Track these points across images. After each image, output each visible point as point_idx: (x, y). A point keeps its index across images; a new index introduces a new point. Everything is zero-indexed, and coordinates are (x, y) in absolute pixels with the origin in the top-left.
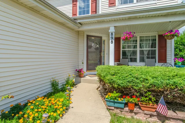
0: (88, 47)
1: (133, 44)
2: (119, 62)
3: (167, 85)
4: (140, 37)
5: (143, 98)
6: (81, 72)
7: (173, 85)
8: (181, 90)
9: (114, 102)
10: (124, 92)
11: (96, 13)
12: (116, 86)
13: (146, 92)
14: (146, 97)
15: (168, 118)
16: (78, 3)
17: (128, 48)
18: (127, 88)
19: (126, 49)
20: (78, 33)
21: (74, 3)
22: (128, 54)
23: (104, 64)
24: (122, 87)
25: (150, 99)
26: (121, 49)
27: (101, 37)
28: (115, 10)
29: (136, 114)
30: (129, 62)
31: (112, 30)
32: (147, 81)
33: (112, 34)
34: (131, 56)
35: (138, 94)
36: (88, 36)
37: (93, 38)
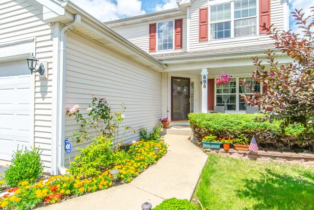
0: (172, 90)
1: (231, 87)
2: (213, 110)
3: (258, 126)
4: (240, 78)
5: (237, 140)
6: (166, 121)
7: (263, 127)
8: (269, 131)
9: (211, 144)
10: (220, 134)
11: (181, 48)
12: (212, 129)
13: (239, 134)
14: (240, 138)
15: (259, 155)
16: (157, 34)
17: (224, 93)
18: (223, 131)
19: (221, 93)
20: (161, 75)
21: (152, 34)
22: (225, 100)
24: (217, 130)
25: (244, 140)
26: (216, 94)
27: (189, 79)
28: (207, 45)
29: (231, 153)
30: (225, 110)
31: (205, 72)
32: (241, 125)
33: (204, 77)
34: (228, 102)
35: (232, 136)
36: (173, 78)
37: (179, 80)
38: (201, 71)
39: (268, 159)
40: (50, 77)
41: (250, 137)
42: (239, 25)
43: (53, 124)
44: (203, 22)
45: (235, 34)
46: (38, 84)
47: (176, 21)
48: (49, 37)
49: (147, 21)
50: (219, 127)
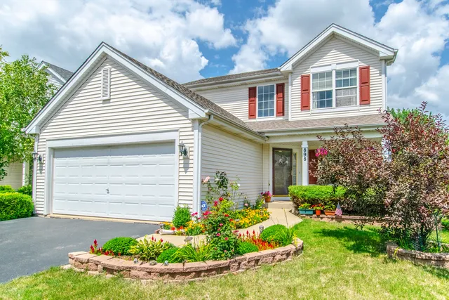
0: (274, 162)
6: (268, 195)
9: (306, 211)
10: (313, 202)
11: (283, 115)
12: (307, 198)
13: (328, 202)
14: (328, 205)
15: (343, 219)
16: (257, 99)
18: (315, 199)
20: (262, 146)
21: (252, 99)
23: (295, 184)
24: (311, 199)
25: (331, 207)
27: (291, 150)
28: (309, 115)
29: (322, 218)
31: (305, 145)
33: (305, 150)
35: (323, 204)
36: (274, 149)
37: (280, 151)
38: (300, 144)
39: (350, 221)
40: (191, 157)
41: (336, 204)
42: (341, 94)
43: (195, 190)
44: (305, 89)
45: (337, 103)
46: (182, 162)
47: (278, 85)
48: (190, 129)
49: (246, 84)
50: (313, 196)
